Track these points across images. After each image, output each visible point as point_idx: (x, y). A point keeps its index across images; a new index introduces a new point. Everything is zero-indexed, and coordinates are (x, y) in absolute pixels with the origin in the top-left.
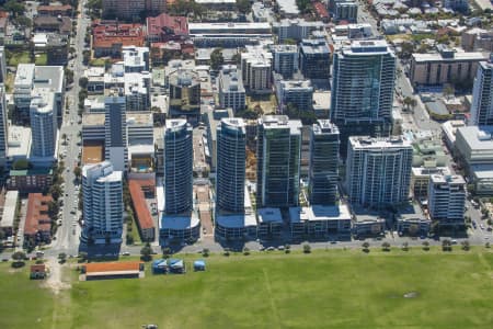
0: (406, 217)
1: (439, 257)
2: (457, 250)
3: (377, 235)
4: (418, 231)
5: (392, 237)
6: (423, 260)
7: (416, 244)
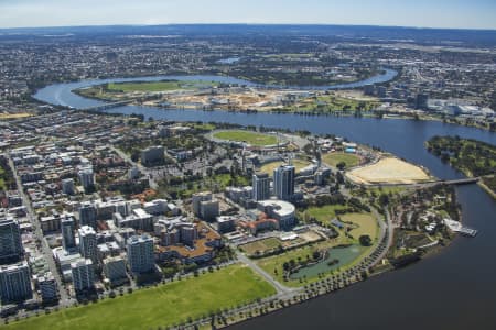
0: (28, 302)
1: (43, 319)
2: (53, 313)
3: (14, 314)
4: (35, 307)
5: (22, 313)
6: (35, 321)
7: (32, 314)
